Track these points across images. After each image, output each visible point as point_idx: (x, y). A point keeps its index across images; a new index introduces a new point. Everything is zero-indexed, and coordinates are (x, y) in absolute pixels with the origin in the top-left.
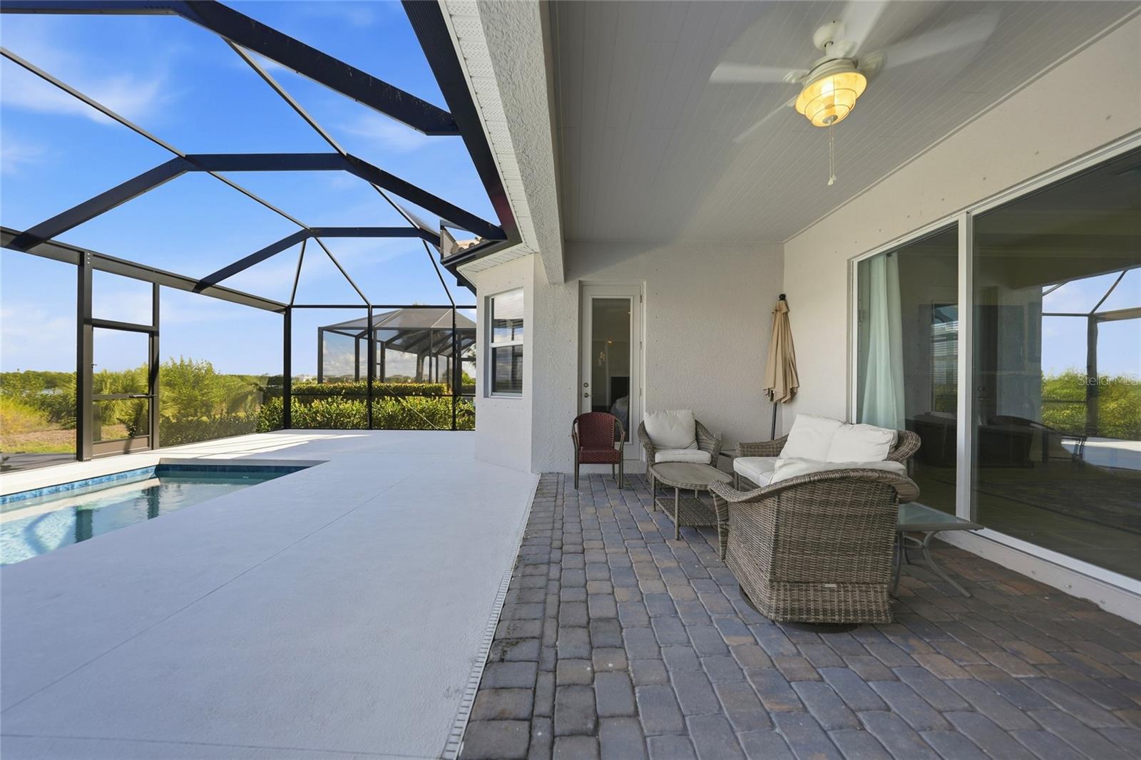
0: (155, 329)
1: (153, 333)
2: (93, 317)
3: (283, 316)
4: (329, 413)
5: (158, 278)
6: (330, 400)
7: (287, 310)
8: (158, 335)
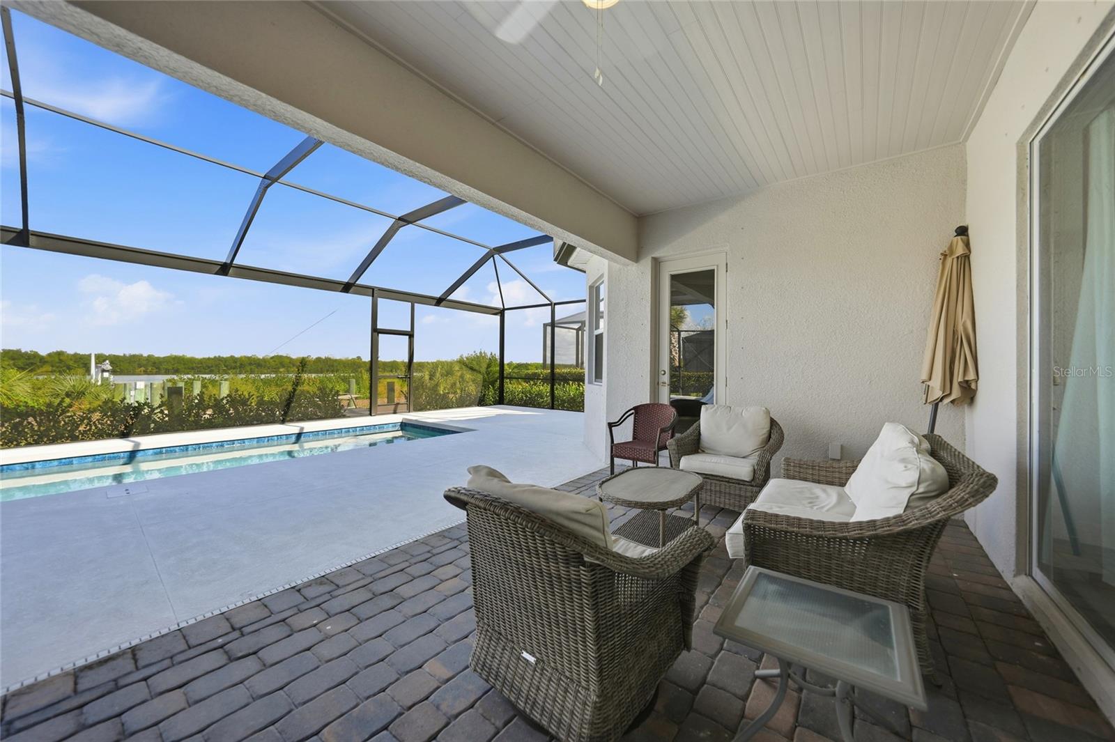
0: (411, 333)
1: (411, 335)
2: (378, 327)
3: (499, 317)
4: (530, 393)
5: (414, 299)
6: (532, 383)
7: (501, 313)
8: (413, 337)
